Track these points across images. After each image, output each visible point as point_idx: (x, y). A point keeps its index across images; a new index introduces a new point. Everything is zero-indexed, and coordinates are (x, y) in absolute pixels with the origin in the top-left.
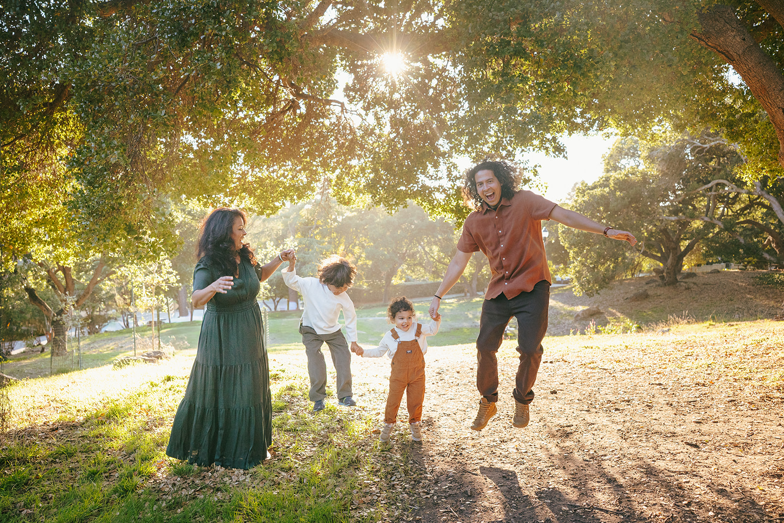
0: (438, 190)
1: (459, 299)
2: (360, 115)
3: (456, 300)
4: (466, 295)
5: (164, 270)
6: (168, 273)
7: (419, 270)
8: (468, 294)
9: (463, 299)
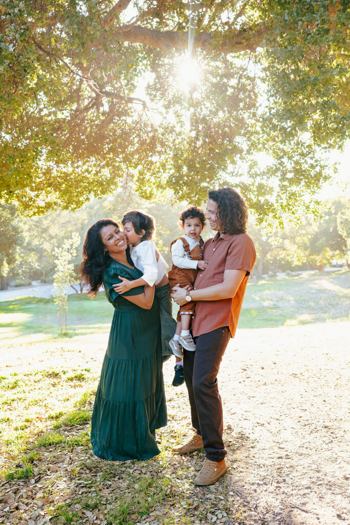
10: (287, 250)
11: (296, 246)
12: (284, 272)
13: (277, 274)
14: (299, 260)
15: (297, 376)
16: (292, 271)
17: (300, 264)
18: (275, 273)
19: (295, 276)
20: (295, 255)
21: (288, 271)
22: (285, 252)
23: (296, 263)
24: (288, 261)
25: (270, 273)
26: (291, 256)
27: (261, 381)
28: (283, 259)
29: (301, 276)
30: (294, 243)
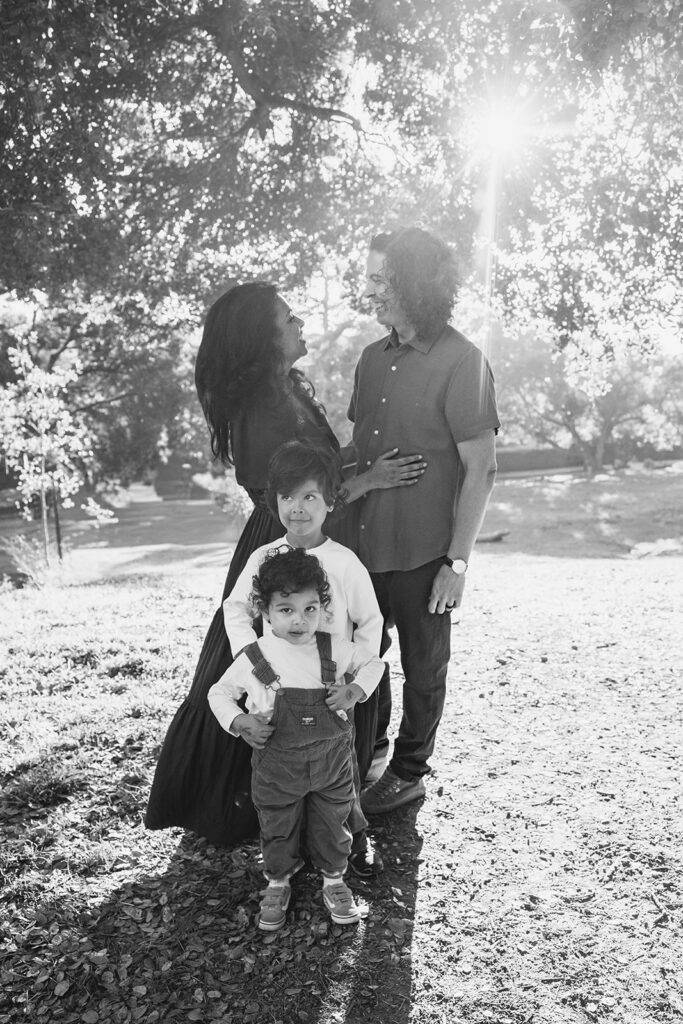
0: (525, 274)
1: (576, 475)
2: (394, 148)
3: (570, 476)
4: (586, 470)
5: (60, 431)
6: (68, 433)
7: (516, 431)
8: (590, 468)
9: (581, 477)
10: (648, 424)
11: (663, 418)
12: (640, 460)
13: (630, 464)
14: (668, 441)
15: (614, 686)
16: (656, 459)
17: (669, 447)
18: (626, 461)
19: (659, 468)
20: (662, 432)
21: (649, 460)
22: (643, 426)
23: (662, 445)
24: (648, 443)
25: (618, 462)
26: (655, 434)
27: (530, 694)
28: (641, 439)
29: (668, 469)
30: (661, 411)
